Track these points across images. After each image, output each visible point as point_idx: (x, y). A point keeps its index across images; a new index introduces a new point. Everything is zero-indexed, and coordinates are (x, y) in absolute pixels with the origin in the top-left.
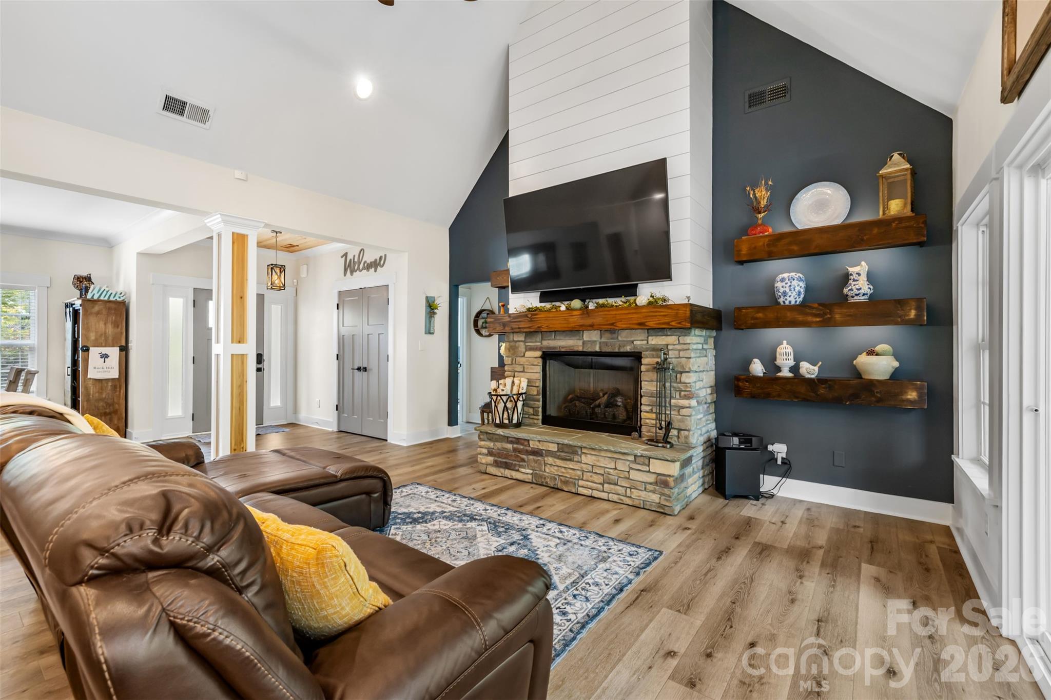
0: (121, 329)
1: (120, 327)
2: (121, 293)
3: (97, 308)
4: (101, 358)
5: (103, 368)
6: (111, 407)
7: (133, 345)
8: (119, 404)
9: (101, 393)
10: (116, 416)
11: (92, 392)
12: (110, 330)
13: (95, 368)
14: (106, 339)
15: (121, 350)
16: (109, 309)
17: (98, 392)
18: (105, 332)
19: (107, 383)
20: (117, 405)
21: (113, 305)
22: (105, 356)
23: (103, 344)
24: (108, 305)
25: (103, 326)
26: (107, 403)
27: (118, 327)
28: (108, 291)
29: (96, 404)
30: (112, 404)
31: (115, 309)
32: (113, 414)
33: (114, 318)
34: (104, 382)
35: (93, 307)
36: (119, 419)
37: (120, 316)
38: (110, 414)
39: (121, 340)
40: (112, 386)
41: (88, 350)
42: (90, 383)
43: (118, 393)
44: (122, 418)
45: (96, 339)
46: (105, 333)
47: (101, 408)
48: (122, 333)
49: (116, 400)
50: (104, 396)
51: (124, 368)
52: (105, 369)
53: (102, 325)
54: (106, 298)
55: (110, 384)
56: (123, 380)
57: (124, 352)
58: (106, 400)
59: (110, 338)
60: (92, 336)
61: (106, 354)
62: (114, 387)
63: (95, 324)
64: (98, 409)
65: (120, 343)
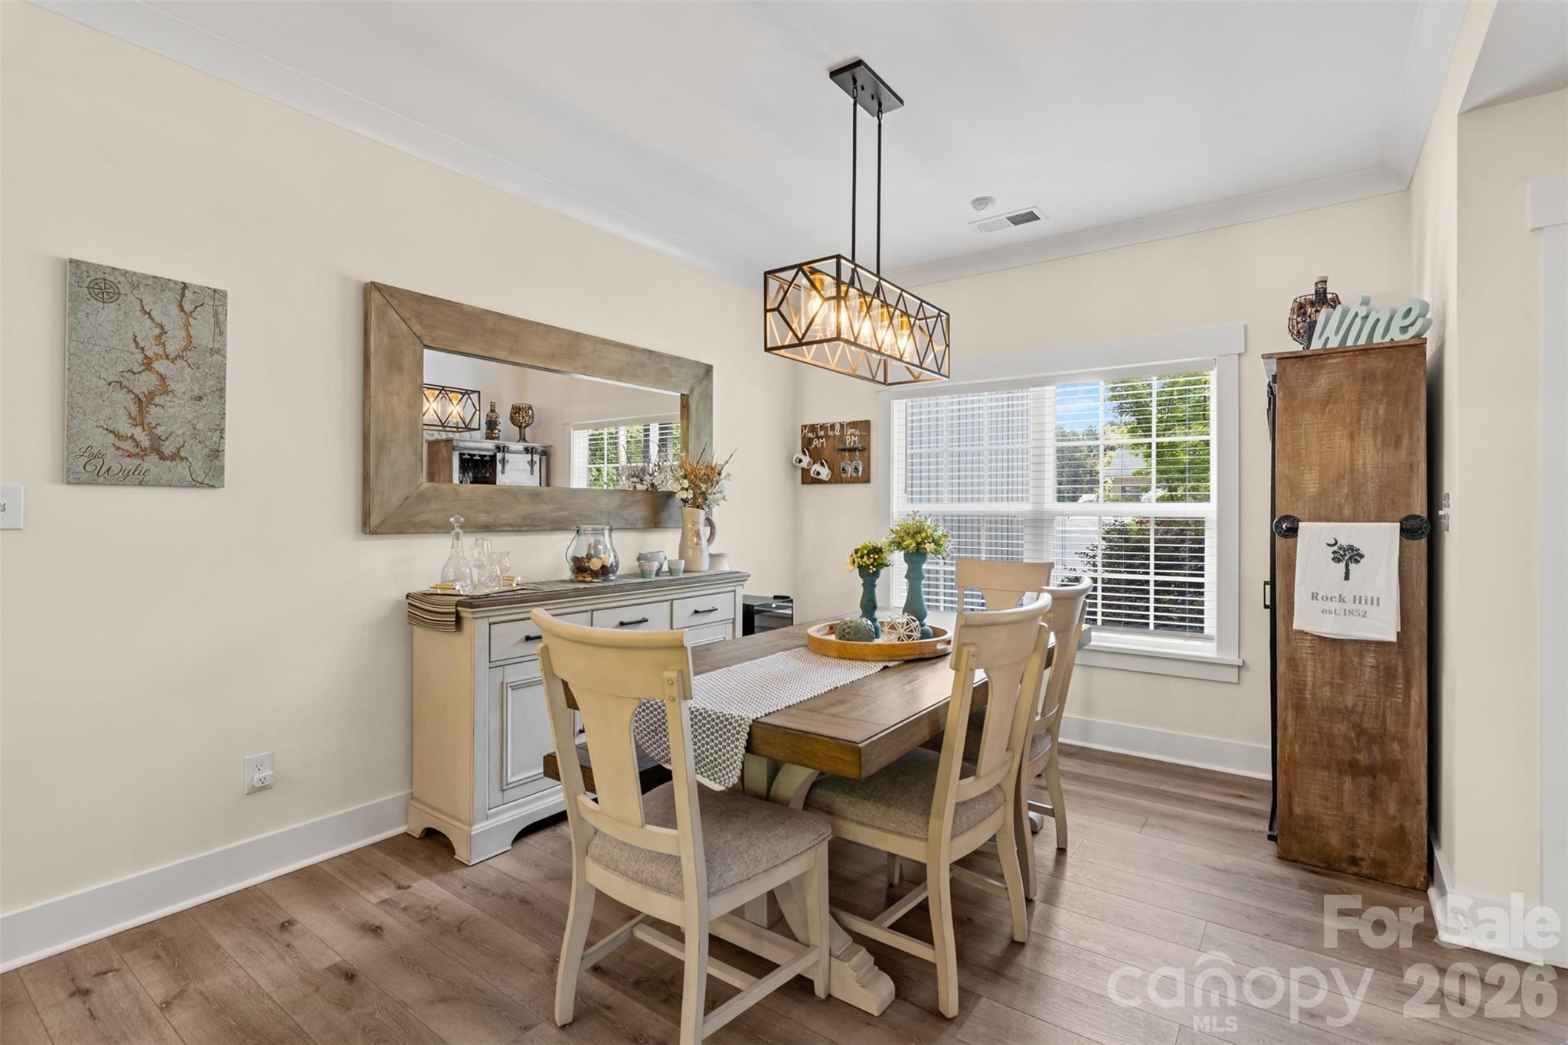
0: (1411, 453)
1: (1405, 441)
2: (1409, 311)
3: (1323, 381)
4: (1337, 560)
5: (1342, 600)
6: (1376, 749)
7: (1455, 513)
8: (1402, 741)
9: (1340, 689)
10: (1395, 788)
11: (1310, 679)
12: (1370, 456)
13: (1314, 596)
14: (1356, 495)
15: (1409, 531)
16: (1368, 377)
17: (1331, 684)
18: (1352, 464)
19: (1361, 656)
20: (1396, 746)
21: (1377, 364)
22: (1349, 556)
23: (1347, 512)
24: (1362, 364)
25: (1345, 443)
26: (1360, 730)
27: (1397, 444)
28: (1366, 317)
29: (1326, 725)
30: (1377, 739)
31: (1387, 377)
32: (1383, 778)
33: (1382, 410)
34: (1349, 649)
35: (1312, 379)
36: (1403, 801)
37: (1407, 402)
38: (1371, 771)
39: (1408, 494)
40: (1376, 667)
41: (1293, 532)
42: (1305, 652)
43: (1400, 698)
44: (1419, 802)
45: (1323, 493)
46: (1352, 471)
47: (1340, 742)
48: (1412, 467)
49: (1391, 727)
50: (1349, 701)
51: (1423, 603)
52: (1350, 605)
53: (1341, 442)
54: (1362, 341)
55: (1370, 660)
56: (1419, 652)
57: (1423, 542)
58: (1356, 718)
59: (1370, 488)
60: (1311, 483)
61: (1351, 548)
62: (1387, 675)
63: (1320, 439)
64: (1331, 746)
65: (1408, 506)
